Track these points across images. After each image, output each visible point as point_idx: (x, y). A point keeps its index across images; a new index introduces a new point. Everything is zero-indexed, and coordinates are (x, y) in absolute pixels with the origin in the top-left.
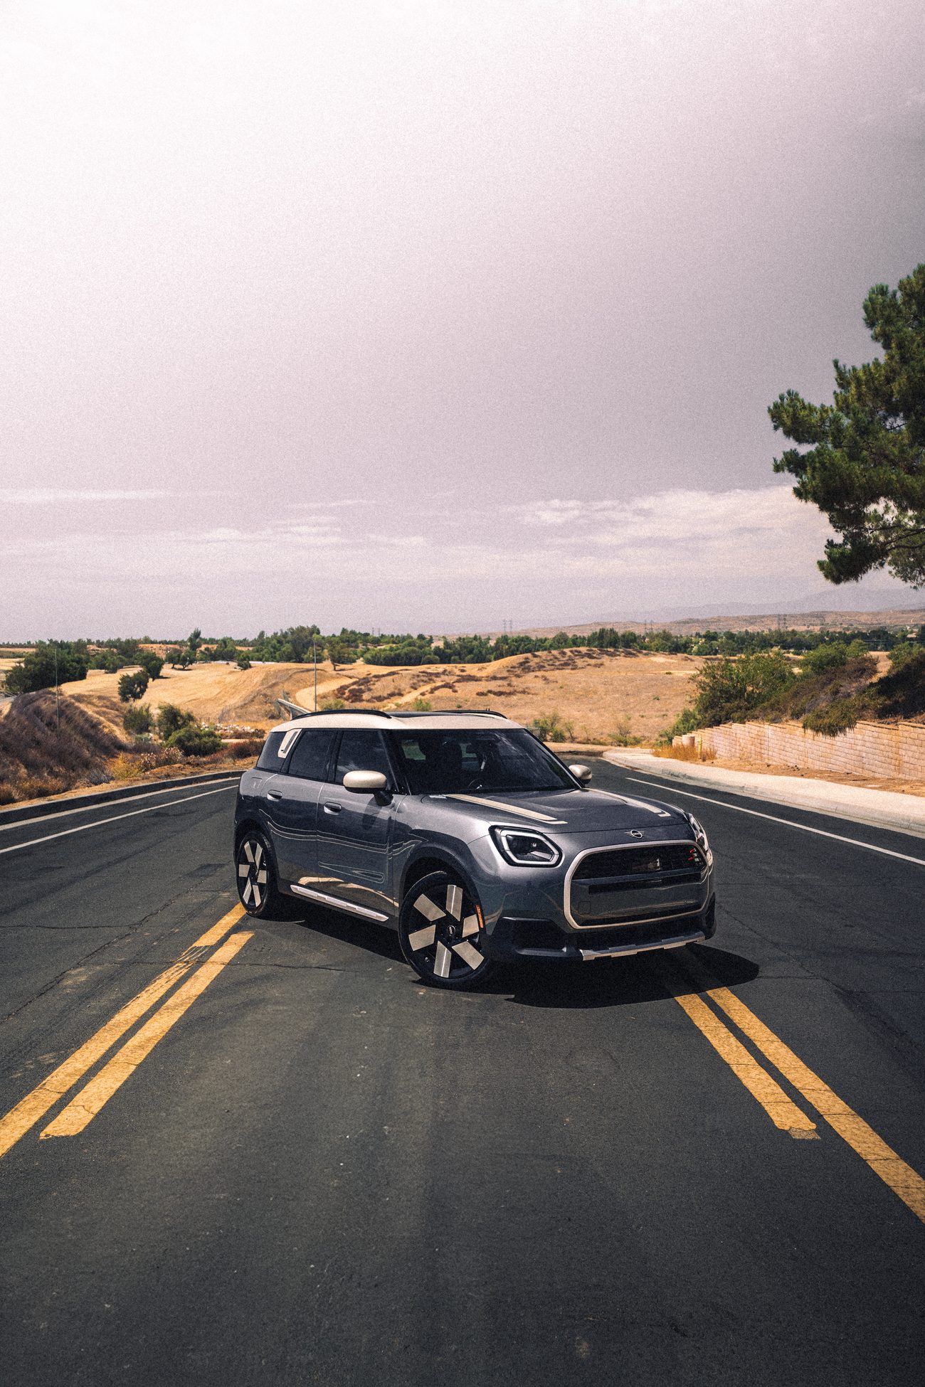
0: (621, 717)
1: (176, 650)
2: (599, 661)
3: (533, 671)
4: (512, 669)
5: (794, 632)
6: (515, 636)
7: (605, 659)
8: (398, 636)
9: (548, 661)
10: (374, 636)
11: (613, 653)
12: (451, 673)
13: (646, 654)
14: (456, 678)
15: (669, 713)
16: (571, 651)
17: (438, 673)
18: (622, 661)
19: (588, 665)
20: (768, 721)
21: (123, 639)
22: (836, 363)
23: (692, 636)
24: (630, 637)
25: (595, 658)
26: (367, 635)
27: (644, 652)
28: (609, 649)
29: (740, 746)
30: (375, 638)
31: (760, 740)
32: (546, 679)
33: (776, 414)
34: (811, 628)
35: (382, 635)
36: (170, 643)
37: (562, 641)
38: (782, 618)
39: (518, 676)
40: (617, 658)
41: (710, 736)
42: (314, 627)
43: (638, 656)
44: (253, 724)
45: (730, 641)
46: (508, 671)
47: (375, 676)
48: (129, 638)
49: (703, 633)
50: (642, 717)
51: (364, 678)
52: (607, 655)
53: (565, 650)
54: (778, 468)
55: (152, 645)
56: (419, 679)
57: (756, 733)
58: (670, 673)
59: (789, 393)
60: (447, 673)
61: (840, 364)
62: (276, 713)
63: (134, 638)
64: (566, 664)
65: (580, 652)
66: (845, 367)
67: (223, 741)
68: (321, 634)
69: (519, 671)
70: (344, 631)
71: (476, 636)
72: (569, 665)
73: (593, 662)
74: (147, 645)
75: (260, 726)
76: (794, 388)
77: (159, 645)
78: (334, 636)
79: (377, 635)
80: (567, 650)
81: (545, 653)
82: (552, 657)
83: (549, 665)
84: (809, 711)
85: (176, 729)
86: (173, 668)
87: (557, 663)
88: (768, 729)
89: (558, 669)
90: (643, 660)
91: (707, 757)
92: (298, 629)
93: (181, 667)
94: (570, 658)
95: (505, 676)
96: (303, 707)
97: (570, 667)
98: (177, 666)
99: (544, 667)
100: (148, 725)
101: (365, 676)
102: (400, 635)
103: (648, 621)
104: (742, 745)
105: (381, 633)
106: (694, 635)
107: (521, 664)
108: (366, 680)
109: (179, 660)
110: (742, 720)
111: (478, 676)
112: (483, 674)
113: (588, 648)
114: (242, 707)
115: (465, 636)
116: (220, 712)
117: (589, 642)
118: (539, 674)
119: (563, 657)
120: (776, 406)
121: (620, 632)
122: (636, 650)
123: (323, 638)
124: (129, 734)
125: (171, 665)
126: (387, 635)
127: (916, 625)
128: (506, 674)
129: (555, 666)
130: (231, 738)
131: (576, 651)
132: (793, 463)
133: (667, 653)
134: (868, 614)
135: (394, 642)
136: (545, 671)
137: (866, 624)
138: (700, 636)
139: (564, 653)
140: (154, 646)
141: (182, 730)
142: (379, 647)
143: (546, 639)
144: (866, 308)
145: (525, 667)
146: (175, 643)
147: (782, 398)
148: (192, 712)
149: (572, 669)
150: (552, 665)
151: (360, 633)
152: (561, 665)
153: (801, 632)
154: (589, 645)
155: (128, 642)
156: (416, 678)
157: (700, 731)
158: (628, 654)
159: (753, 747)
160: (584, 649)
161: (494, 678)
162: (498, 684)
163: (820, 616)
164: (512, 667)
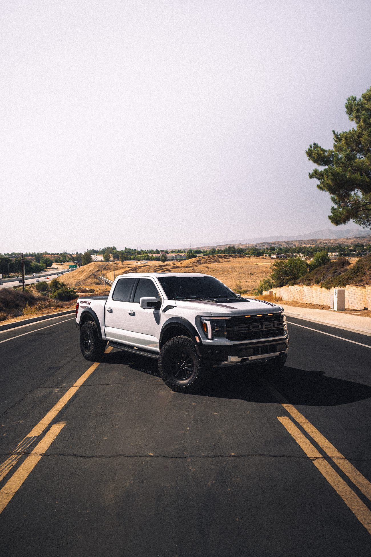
0: (238, 282)
1: (58, 257)
2: (229, 260)
3: (202, 264)
4: (194, 263)
5: (305, 247)
6: (194, 250)
7: (231, 259)
9: (208, 260)
11: (234, 256)
12: (170, 265)
13: (247, 257)
14: (171, 267)
15: (257, 280)
16: (217, 256)
17: (164, 265)
18: (238, 259)
19: (224, 261)
20: (305, 285)
21: (36, 253)
22: (334, 132)
24: (241, 250)
25: (227, 258)
26: (135, 250)
27: (247, 255)
28: (232, 255)
29: (292, 295)
31: (301, 292)
32: (207, 267)
33: (310, 153)
34: (312, 245)
36: (56, 254)
37: (213, 251)
38: (300, 242)
39: (197, 266)
40: (236, 258)
41: (279, 291)
42: (114, 247)
43: (244, 257)
44: (90, 287)
46: (192, 264)
47: (139, 267)
49: (269, 248)
50: (247, 282)
52: (232, 257)
54: (311, 177)
55: (48, 255)
56: (157, 268)
57: (300, 290)
58: (257, 264)
59: (314, 144)
60: (168, 265)
61: (336, 132)
62: (99, 282)
63: (41, 252)
64: (216, 261)
65: (221, 256)
66: (337, 133)
67: (77, 294)
68: (117, 250)
69: (196, 264)
70: (126, 248)
71: (179, 250)
72: (217, 261)
73: (226, 260)
74: (46, 255)
75: (92, 288)
76: (316, 142)
77: (51, 255)
78: (122, 250)
79: (139, 250)
80: (215, 255)
81: (207, 256)
82: (210, 258)
83: (209, 261)
84: (323, 280)
85: (57, 289)
86: (57, 264)
87: (212, 261)
88: (306, 288)
89: (212, 263)
90: (246, 259)
91: (279, 300)
92: (107, 248)
93: (60, 264)
94: (217, 259)
95: (191, 266)
96: (109, 279)
98: (58, 264)
99: (206, 262)
100: (46, 288)
101: (135, 267)
102: (149, 250)
103: (247, 243)
104: (294, 295)
106: (265, 249)
107: (198, 261)
109: (59, 261)
110: (293, 284)
111: (180, 266)
112: (183, 265)
113: (224, 254)
114: (84, 280)
115: (174, 250)
116: (76, 282)
117: (225, 251)
118: (205, 265)
119: (214, 258)
120: (309, 150)
121: (237, 248)
122: (243, 255)
124: (38, 292)
125: (56, 263)
126: (143, 250)
127: (352, 244)
130: (80, 293)
131: (219, 256)
132: (316, 174)
133: (255, 256)
134: (334, 240)
135: (146, 253)
136: (207, 264)
137: (332, 244)
138: (268, 249)
139: (214, 257)
140: (49, 255)
141: (60, 290)
142: (140, 255)
143: (207, 251)
144: (347, 107)
146: (58, 254)
147: (311, 146)
148: (64, 283)
149: (218, 263)
150: (210, 261)
151: (132, 249)
152: (214, 261)
154: (224, 253)
155: (38, 254)
156: (155, 267)
157: (275, 289)
158: (240, 257)
159: (298, 296)
160: (222, 255)
161: (187, 267)
162: (188, 269)
163: (315, 241)
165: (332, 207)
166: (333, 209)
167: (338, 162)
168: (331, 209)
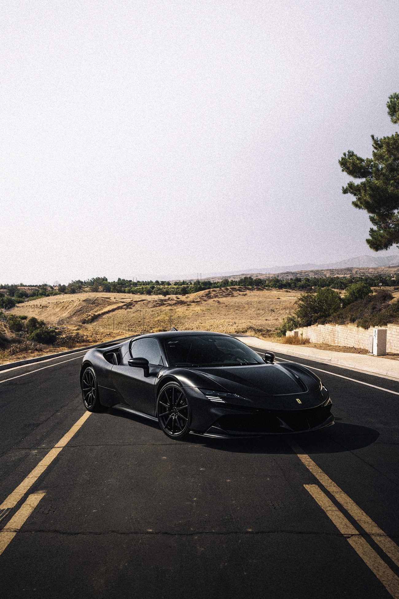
1: (36, 290)
2: (245, 293)
3: (212, 298)
4: (202, 297)
5: (338, 278)
6: (203, 281)
7: (248, 292)
8: (146, 282)
9: (220, 293)
10: (134, 281)
11: (251, 288)
12: (172, 300)
13: (267, 289)
14: (174, 302)
15: (279, 318)
16: (231, 288)
17: (166, 300)
18: (256, 292)
19: (239, 295)
20: (338, 323)
21: (10, 285)
22: (373, 137)
23: (288, 280)
24: (259, 281)
25: (243, 291)
26: (131, 281)
28: (249, 287)
29: (322, 336)
30: (134, 283)
31: (333, 333)
32: (219, 302)
33: (343, 163)
34: (346, 275)
35: (138, 281)
36: (33, 286)
37: (226, 283)
38: (332, 271)
39: (205, 301)
40: (253, 291)
41: (306, 331)
42: (105, 277)
43: (263, 290)
45: (307, 282)
46: (200, 298)
47: (135, 302)
48: (13, 284)
49: (294, 278)
50: (266, 320)
51: (129, 303)
52: (248, 289)
53: (228, 287)
54: (345, 191)
55: (24, 287)
56: (156, 303)
57: (331, 329)
58: (279, 298)
59: (349, 152)
60: (170, 299)
61: (375, 137)
63: (15, 284)
64: (229, 295)
65: (235, 288)
66: (377, 138)
67: (59, 335)
68: (108, 281)
69: (205, 298)
70: (119, 279)
71: (184, 281)
72: (230, 295)
73: (241, 293)
74: (22, 287)
76: (351, 149)
77: (28, 287)
78: (114, 282)
79: (135, 281)
81: (218, 289)
82: (222, 291)
83: (220, 295)
84: (359, 318)
85: (35, 329)
87: (224, 294)
88: (338, 328)
89: (224, 297)
90: (266, 293)
91: (306, 342)
92: (96, 278)
94: (230, 292)
97: (230, 296)
99: (218, 296)
100: (22, 327)
101: (130, 301)
102: (147, 281)
103: (267, 273)
104: (324, 336)
105: (137, 280)
106: (289, 280)
107: (207, 295)
108: (130, 304)
109: (38, 294)
110: (323, 323)
111: (186, 301)
112: (188, 300)
114: (68, 318)
115: (178, 281)
116: (58, 320)
117: (240, 283)
118: (215, 299)
119: (227, 291)
120: (343, 159)
121: (254, 278)
122: (262, 287)
123: (109, 283)
124: (12, 332)
126: (140, 281)
127: (395, 274)
128: (199, 300)
129: (223, 295)
131: (233, 288)
132: (350, 189)
133: (277, 289)
134: (373, 268)
135: (144, 285)
136: (218, 298)
137: (371, 273)
138: (293, 280)
139: (227, 289)
140: (25, 288)
141: (38, 330)
142: (137, 287)
143: (218, 282)
144: (389, 107)
145: (208, 296)
146: (36, 286)
147: (345, 154)
148: (43, 321)
149: (231, 297)
151: (127, 280)
152: (226, 295)
153: (341, 278)
154: (239, 285)
155: (12, 286)
156: (155, 302)
157: (301, 329)
158: (259, 289)
159: (329, 337)
160: (237, 287)
161: (194, 302)
163: (350, 270)
164: (202, 296)
165: (370, 228)
166: (372, 230)
167: (378, 173)
168: (369, 232)
